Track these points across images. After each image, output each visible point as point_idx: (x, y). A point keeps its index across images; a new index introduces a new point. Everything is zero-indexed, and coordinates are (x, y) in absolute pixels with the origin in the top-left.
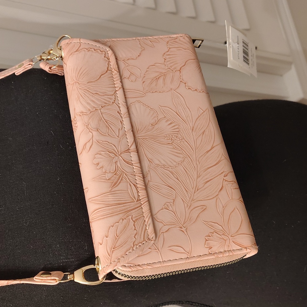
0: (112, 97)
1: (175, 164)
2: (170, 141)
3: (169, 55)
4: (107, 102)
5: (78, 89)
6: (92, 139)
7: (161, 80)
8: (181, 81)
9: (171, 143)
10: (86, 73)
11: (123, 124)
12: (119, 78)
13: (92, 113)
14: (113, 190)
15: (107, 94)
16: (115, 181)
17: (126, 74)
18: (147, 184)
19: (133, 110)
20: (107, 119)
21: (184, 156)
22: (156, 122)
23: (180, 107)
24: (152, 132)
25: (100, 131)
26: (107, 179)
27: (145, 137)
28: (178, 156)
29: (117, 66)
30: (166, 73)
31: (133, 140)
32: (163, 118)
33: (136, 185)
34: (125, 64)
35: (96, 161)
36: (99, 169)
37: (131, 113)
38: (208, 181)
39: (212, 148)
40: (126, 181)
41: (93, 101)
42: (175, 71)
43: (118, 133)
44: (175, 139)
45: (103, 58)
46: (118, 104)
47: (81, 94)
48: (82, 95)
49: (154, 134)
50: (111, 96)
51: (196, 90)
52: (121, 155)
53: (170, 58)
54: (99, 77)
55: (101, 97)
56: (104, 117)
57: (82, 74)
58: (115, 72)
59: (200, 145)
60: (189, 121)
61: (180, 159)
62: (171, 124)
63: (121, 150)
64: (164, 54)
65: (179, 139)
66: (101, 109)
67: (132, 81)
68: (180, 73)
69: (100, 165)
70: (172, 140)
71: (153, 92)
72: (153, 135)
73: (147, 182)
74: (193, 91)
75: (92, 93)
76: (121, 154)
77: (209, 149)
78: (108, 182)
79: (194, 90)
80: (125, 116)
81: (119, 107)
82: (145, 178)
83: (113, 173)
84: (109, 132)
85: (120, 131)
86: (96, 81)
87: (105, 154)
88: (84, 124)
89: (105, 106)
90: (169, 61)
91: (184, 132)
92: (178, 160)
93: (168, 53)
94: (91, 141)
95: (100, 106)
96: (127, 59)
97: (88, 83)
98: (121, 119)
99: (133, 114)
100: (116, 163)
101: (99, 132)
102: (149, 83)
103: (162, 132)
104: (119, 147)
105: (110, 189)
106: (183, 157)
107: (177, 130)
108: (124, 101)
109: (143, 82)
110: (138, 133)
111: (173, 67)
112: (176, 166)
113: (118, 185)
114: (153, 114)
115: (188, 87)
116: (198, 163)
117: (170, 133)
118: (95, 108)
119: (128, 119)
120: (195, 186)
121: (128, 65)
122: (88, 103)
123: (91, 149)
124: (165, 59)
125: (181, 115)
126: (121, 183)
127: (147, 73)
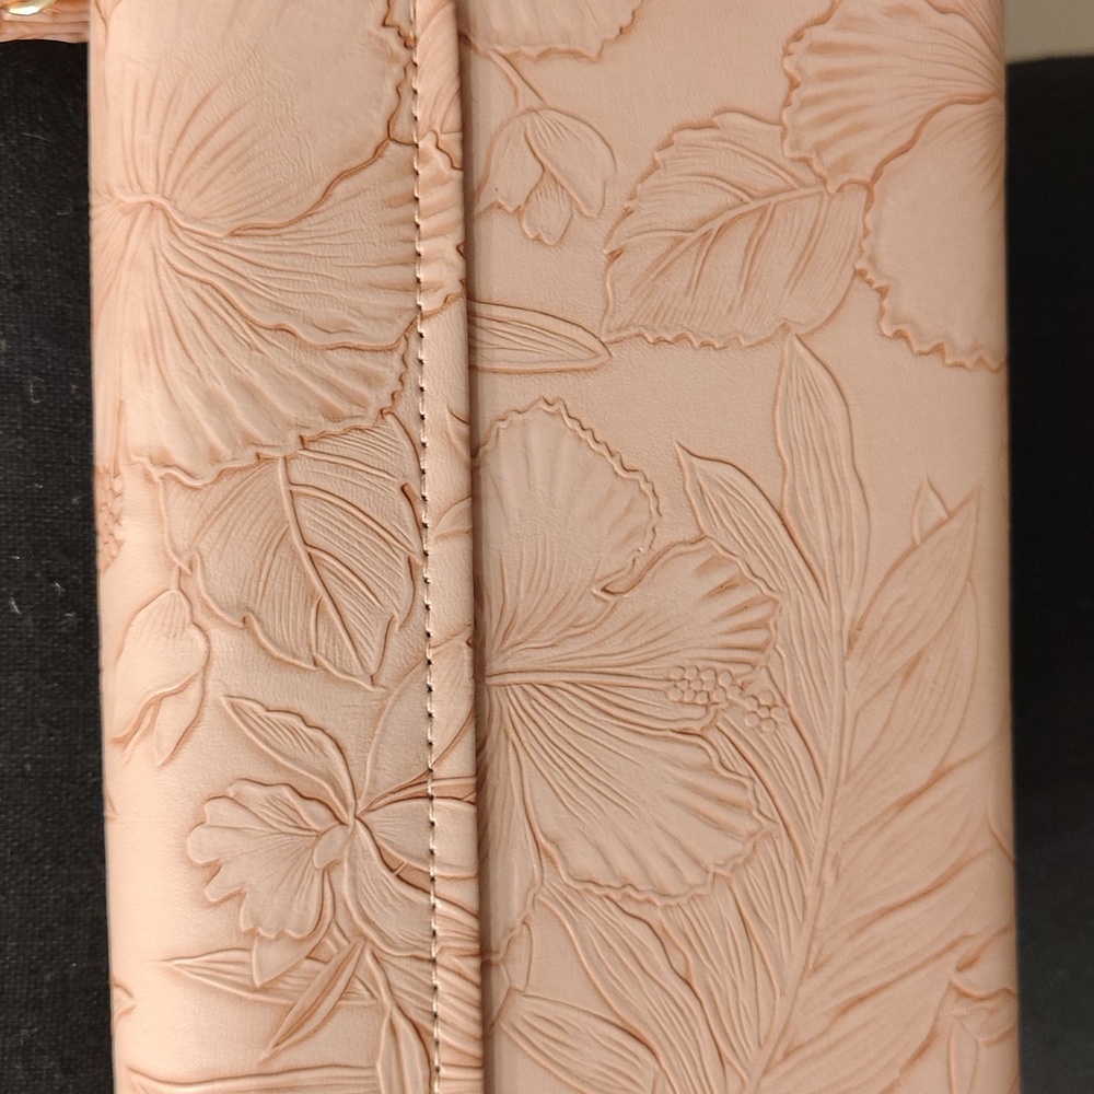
0: (380, 369)
1: (692, 875)
2: (694, 717)
3: (824, 49)
4: (343, 407)
5: (162, 272)
6: (197, 684)
7: (730, 254)
8: (859, 273)
9: (696, 728)
10: (235, 149)
11: (420, 583)
12: (455, 214)
13: (227, 484)
14: (285, 1060)
15: (355, 342)
16: (304, 1000)
17: (506, 175)
18: (495, 1013)
19: (504, 467)
20: (321, 543)
21: (762, 827)
22: (637, 570)
23: (814, 471)
24: (597, 644)
25: (260, 634)
26: (258, 983)
27: (546, 678)
28: (718, 826)
29: (453, 118)
30: (773, 200)
31: (463, 707)
32: (684, 543)
33: (428, 1026)
34: (516, 93)
35: (204, 846)
36: (216, 905)
37: (487, 489)
38: (861, 999)
39: (939, 775)
40: (369, 1001)
41: (248, 391)
42: (840, 190)
43: (377, 649)
44: (732, 704)
45: (372, 25)
46: (412, 426)
47: (175, 311)
48: (178, 321)
49: (606, 661)
50: (380, 356)
51: (938, 349)
52: (366, 818)
53: (827, 76)
54: (318, 191)
55: (312, 363)
56: (305, 524)
57: (204, 155)
58: (437, 166)
59: (870, 752)
60: (844, 581)
61: (733, 847)
62: (725, 588)
63: (374, 781)
64: (797, 37)
65: (748, 705)
66: (295, 457)
67: (538, 239)
68: (867, 209)
69: (229, 878)
70: (712, 708)
71: (660, 341)
72: (596, 661)
73: (499, 993)
74: (921, 354)
75: (252, 324)
76: (369, 810)
77: (915, 786)
78: (256, 1002)
79: (926, 348)
80: (445, 525)
81: (419, 448)
82: (494, 969)
83: (301, 941)
84: (323, 642)
85: (393, 641)
86: (291, 223)
87: (271, 802)
88: (166, 553)
89: (324, 436)
90: (817, 100)
91: (791, 655)
92: (715, 849)
93: (822, 34)
94: (193, 693)
95: (292, 437)
96: (532, 52)
97: (233, 235)
98: (415, 546)
99: (499, 497)
100: (327, 871)
101: (254, 635)
102: (651, 269)
103: (659, 644)
104: (370, 756)
105: (264, 1055)
106: (752, 835)
107: (756, 637)
108: (461, 406)
109: (615, 256)
110: (508, 643)
111: (830, 157)
112: (700, 891)
113: (315, 1031)
114: (628, 510)
115: (895, 322)
116: (829, 877)
117: (705, 653)
118: (252, 451)
119: (461, 546)
120: (778, 1025)
121: (536, 103)
122: (212, 402)
123: (187, 751)
124: (794, 85)
125: (802, 530)
126: (339, 1017)
127: (652, 181)
